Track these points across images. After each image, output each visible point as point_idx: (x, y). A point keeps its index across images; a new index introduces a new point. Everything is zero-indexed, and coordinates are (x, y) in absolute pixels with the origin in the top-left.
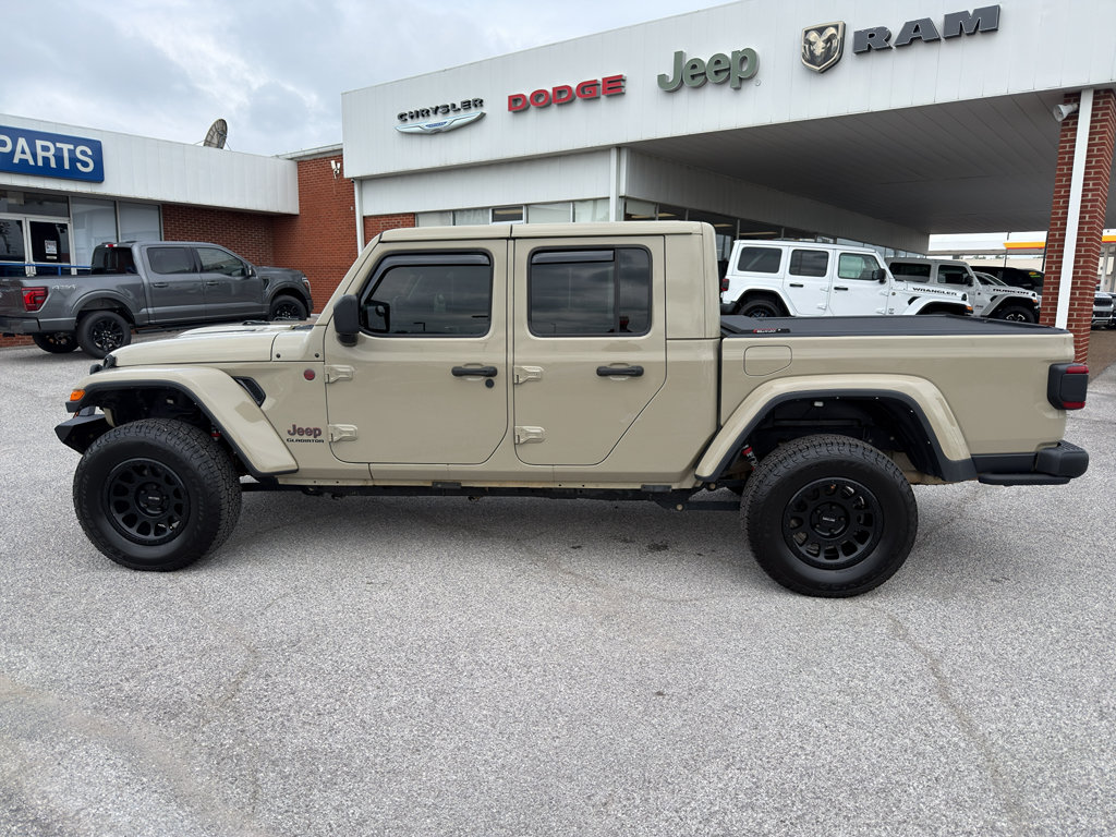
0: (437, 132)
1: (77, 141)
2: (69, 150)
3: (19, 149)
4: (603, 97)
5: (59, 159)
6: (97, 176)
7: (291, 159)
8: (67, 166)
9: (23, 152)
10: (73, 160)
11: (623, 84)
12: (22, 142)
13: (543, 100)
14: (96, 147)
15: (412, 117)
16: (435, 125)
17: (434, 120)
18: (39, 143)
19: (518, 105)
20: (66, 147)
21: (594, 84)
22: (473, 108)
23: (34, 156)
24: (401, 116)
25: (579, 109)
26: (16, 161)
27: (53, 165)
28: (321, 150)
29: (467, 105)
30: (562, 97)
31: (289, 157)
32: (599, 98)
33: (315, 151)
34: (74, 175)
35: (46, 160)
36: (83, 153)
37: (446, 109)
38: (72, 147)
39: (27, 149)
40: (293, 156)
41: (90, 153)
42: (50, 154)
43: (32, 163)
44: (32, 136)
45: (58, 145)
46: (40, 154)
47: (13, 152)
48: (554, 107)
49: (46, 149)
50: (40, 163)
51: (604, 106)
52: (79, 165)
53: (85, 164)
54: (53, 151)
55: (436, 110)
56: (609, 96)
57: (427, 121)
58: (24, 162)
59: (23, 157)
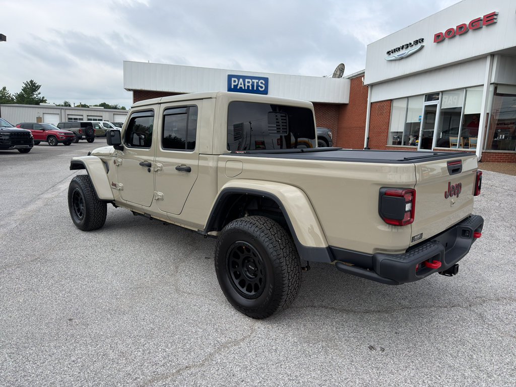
0: (402, 58)
1: (259, 78)
2: (257, 82)
3: (240, 83)
4: (484, 27)
5: (253, 86)
6: (265, 92)
7: (348, 78)
8: (255, 89)
9: (241, 84)
10: (258, 86)
11: (495, 17)
12: (241, 80)
13: (451, 34)
14: (266, 80)
15: (392, 52)
16: (401, 55)
17: (402, 52)
18: (247, 80)
19: (439, 38)
20: (256, 81)
21: (479, 20)
22: (419, 43)
23: (244, 85)
24: (388, 53)
25: (471, 36)
26: (238, 88)
27: (250, 88)
28: (359, 73)
29: (416, 42)
30: (462, 30)
31: (348, 77)
32: (482, 27)
33: (357, 74)
34: (257, 92)
35: (248, 86)
36: (262, 83)
37: (407, 46)
38: (257, 81)
39: (242, 83)
40: (349, 77)
41: (264, 83)
42: (250, 84)
43: (243, 88)
44: (244, 78)
45: (253, 80)
46: (247, 84)
47: (238, 84)
48: (458, 37)
49: (249, 82)
50: (246, 88)
51: (485, 32)
52: (259, 88)
53: (262, 87)
54: (251, 83)
55: (403, 47)
56: (488, 26)
57: (399, 53)
58: (241, 88)
59: (241, 86)
